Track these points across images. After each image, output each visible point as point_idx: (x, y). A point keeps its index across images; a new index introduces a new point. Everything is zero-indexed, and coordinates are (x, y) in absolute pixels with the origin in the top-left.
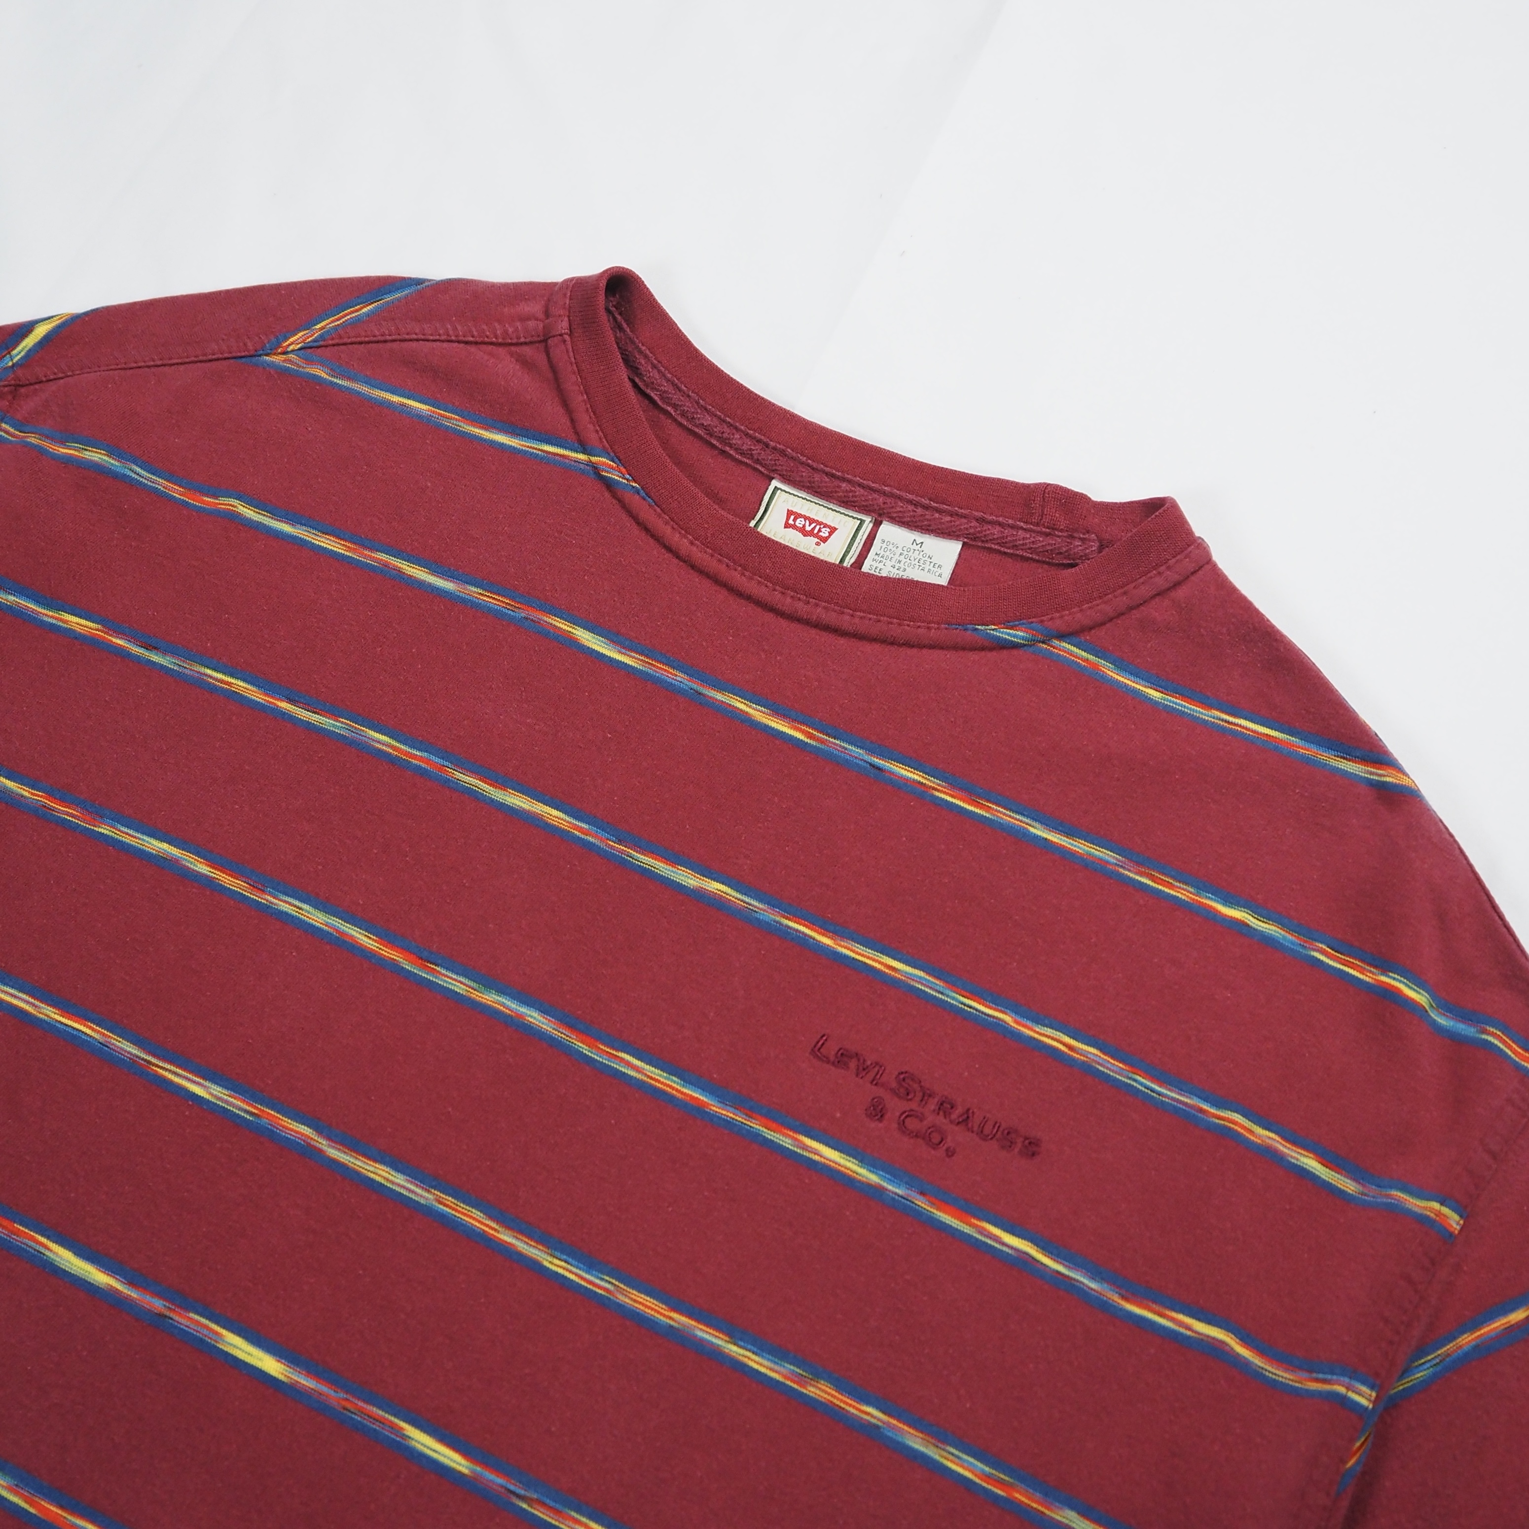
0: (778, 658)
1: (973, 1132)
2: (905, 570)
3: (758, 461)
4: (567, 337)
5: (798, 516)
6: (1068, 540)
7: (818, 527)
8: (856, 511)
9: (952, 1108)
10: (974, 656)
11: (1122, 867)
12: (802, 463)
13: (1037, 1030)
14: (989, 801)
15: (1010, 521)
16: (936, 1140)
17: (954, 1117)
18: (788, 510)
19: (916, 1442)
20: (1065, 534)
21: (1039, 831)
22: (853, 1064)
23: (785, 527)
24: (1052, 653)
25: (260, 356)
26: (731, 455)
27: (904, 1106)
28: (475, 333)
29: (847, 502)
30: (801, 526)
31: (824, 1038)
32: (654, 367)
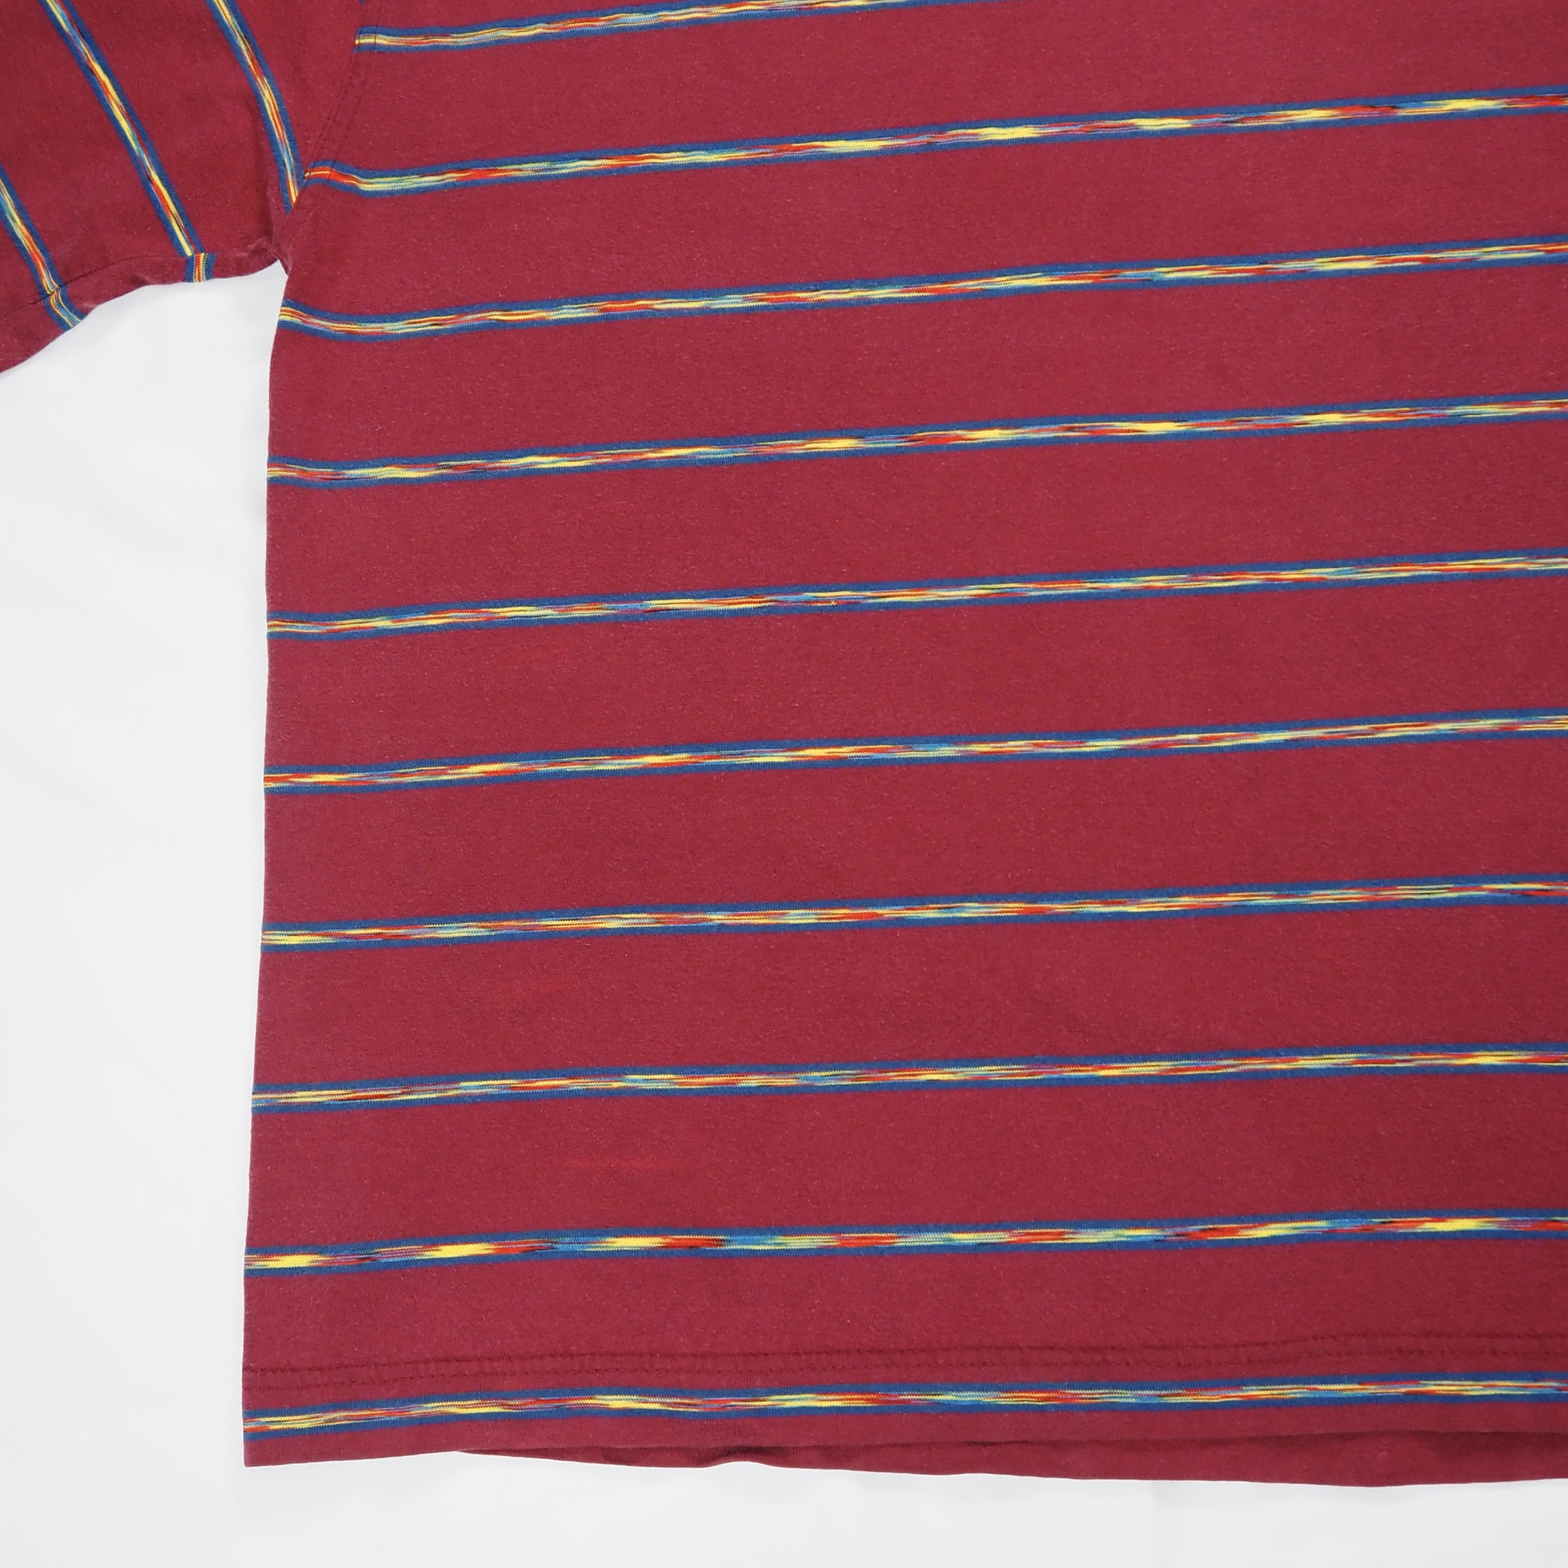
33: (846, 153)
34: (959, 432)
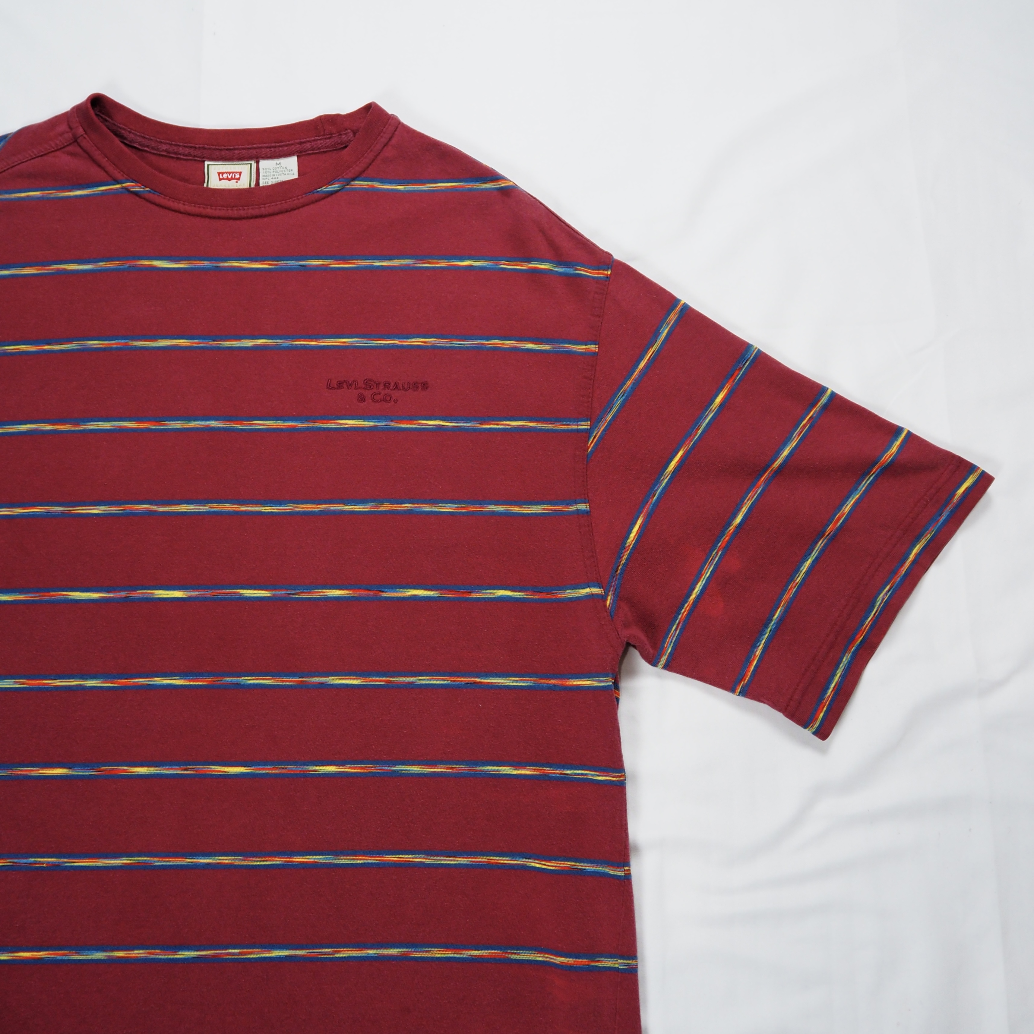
0: (243, 238)
1: (401, 390)
2: (278, 178)
3: (195, 156)
4: (85, 136)
5: (223, 173)
6: (340, 137)
7: (233, 175)
8: (246, 161)
9: (389, 384)
10: (322, 203)
11: (416, 264)
12: (214, 149)
13: (409, 341)
14: (353, 260)
15: (313, 138)
16: (389, 399)
17: (391, 388)
18: (218, 172)
19: (427, 508)
20: (337, 134)
21: (378, 263)
22: (345, 385)
23: (220, 181)
24: (352, 188)
26: (181, 158)
27: (371, 392)
28: (43, 150)
29: (241, 159)
30: (226, 177)
31: (330, 380)
32: (130, 132)
33: (80, 600)
34: (125, 768)
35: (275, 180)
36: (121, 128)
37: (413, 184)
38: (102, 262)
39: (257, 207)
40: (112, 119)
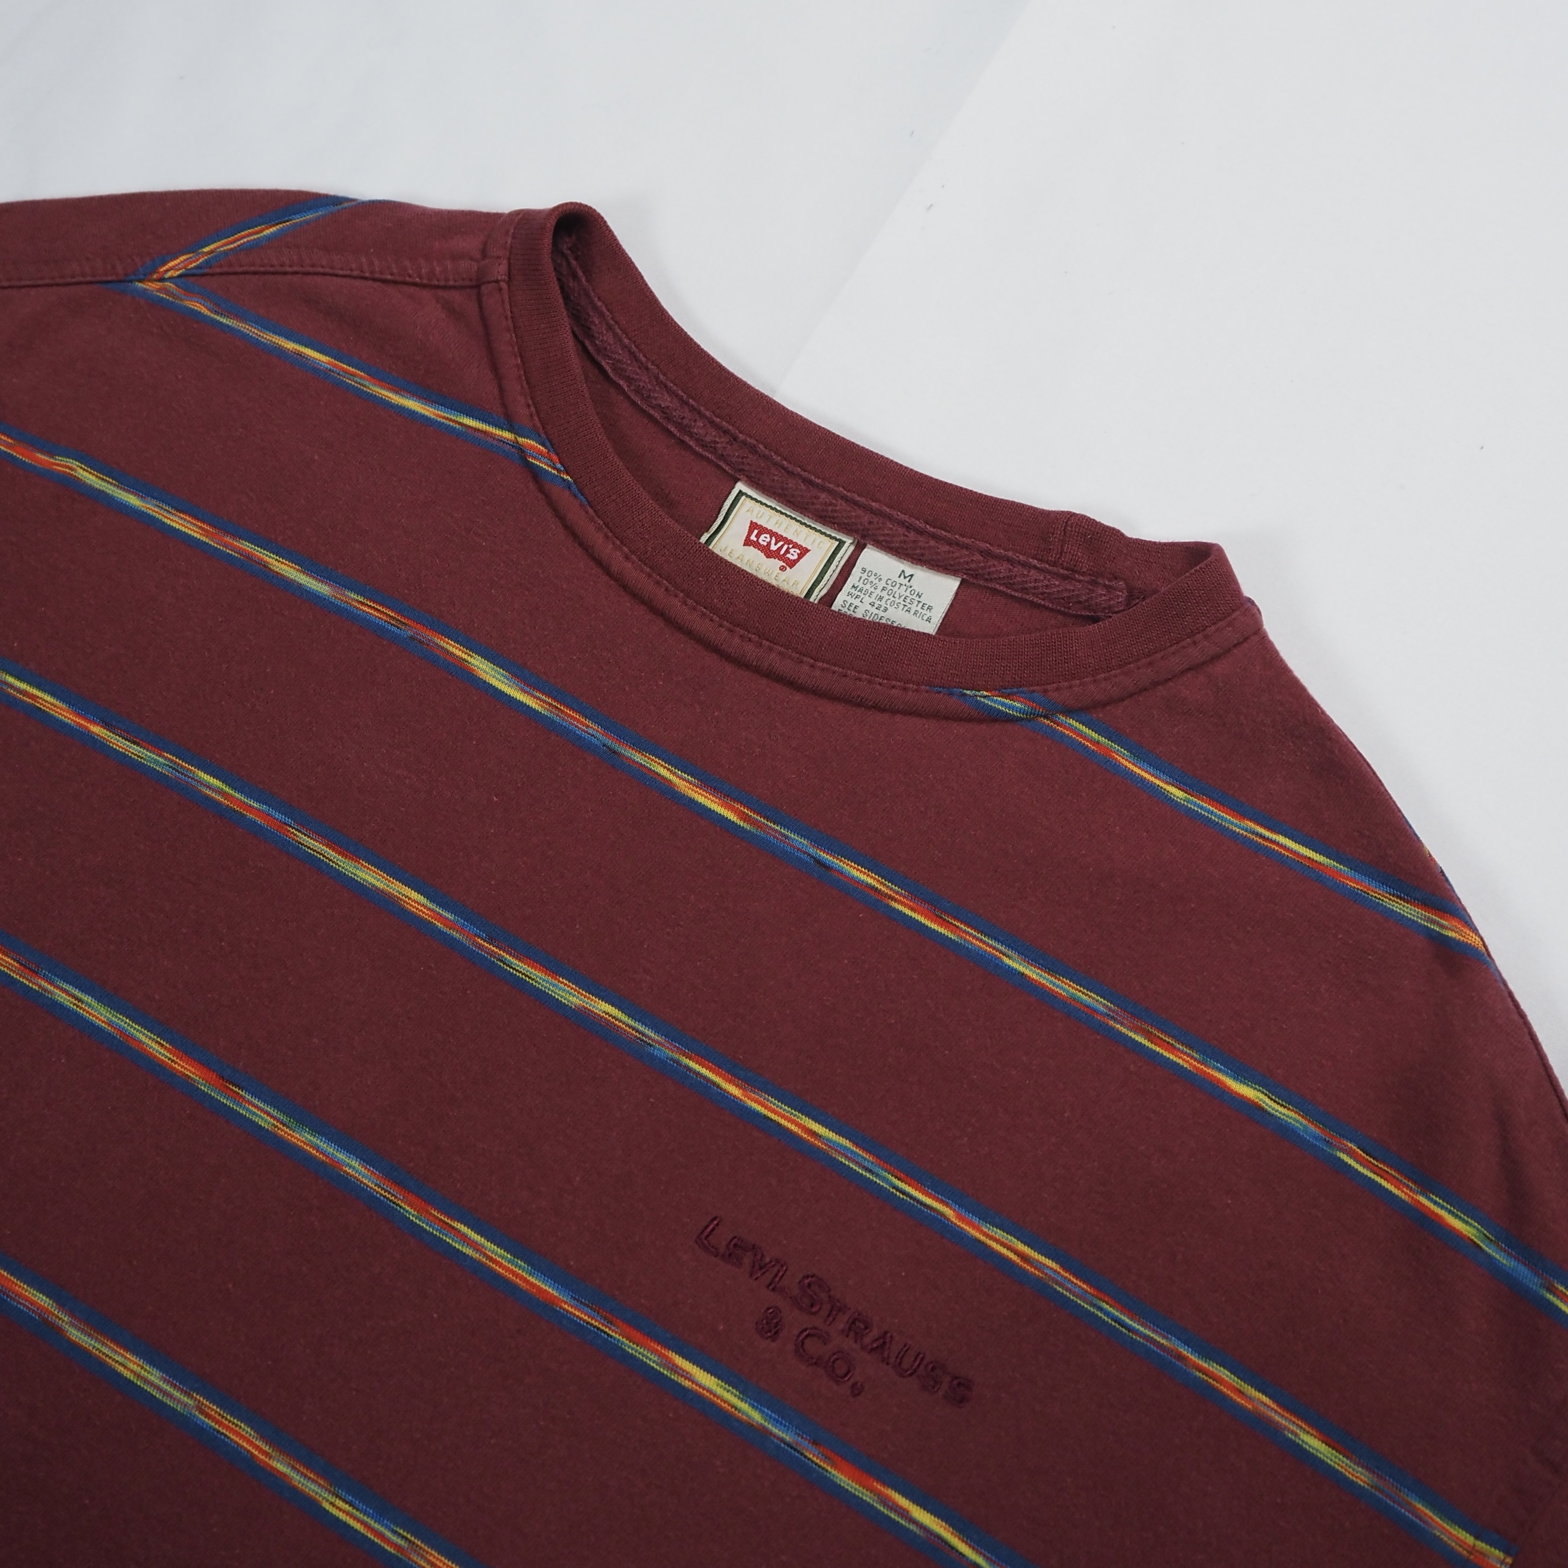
0: (716, 714)
1: (888, 1364)
2: (887, 610)
3: (722, 457)
4: (504, 285)
5: (762, 530)
6: (1090, 587)
7: (786, 547)
8: (835, 529)
9: (866, 1328)
10: (958, 728)
11: (1112, 1018)
12: (775, 464)
13: (985, 1230)
14: (955, 918)
15: (1021, 557)
16: (841, 1371)
17: (867, 1340)
18: (751, 522)
20: (1087, 579)
21: (1015, 963)
22: (747, 1260)
23: (745, 545)
24: (1054, 730)
25: (131, 281)
26: (690, 446)
27: (805, 1320)
28: (395, 271)
29: (825, 518)
30: (765, 544)
31: (715, 1222)
32: (610, 328)
35: (876, 611)
36: (595, 308)
37: (1212, 800)
38: (358, 593)
39: (794, 654)
40: (588, 281)
